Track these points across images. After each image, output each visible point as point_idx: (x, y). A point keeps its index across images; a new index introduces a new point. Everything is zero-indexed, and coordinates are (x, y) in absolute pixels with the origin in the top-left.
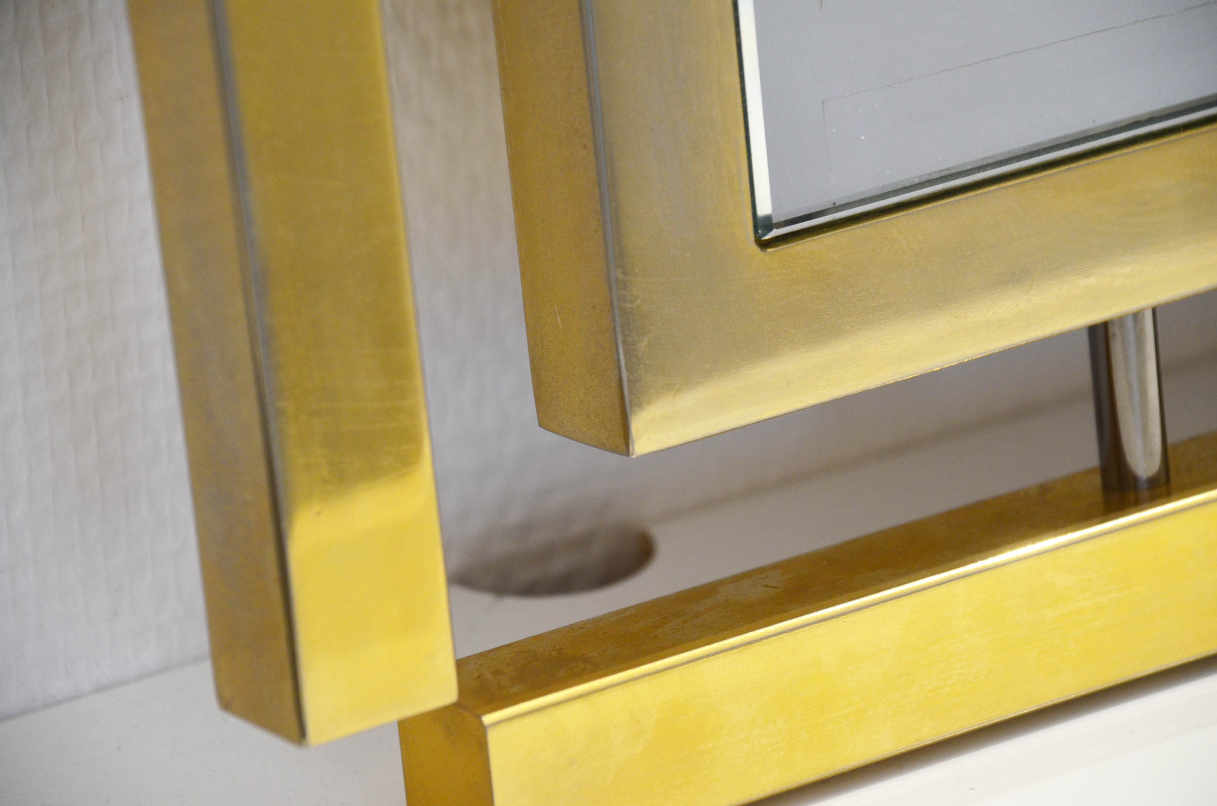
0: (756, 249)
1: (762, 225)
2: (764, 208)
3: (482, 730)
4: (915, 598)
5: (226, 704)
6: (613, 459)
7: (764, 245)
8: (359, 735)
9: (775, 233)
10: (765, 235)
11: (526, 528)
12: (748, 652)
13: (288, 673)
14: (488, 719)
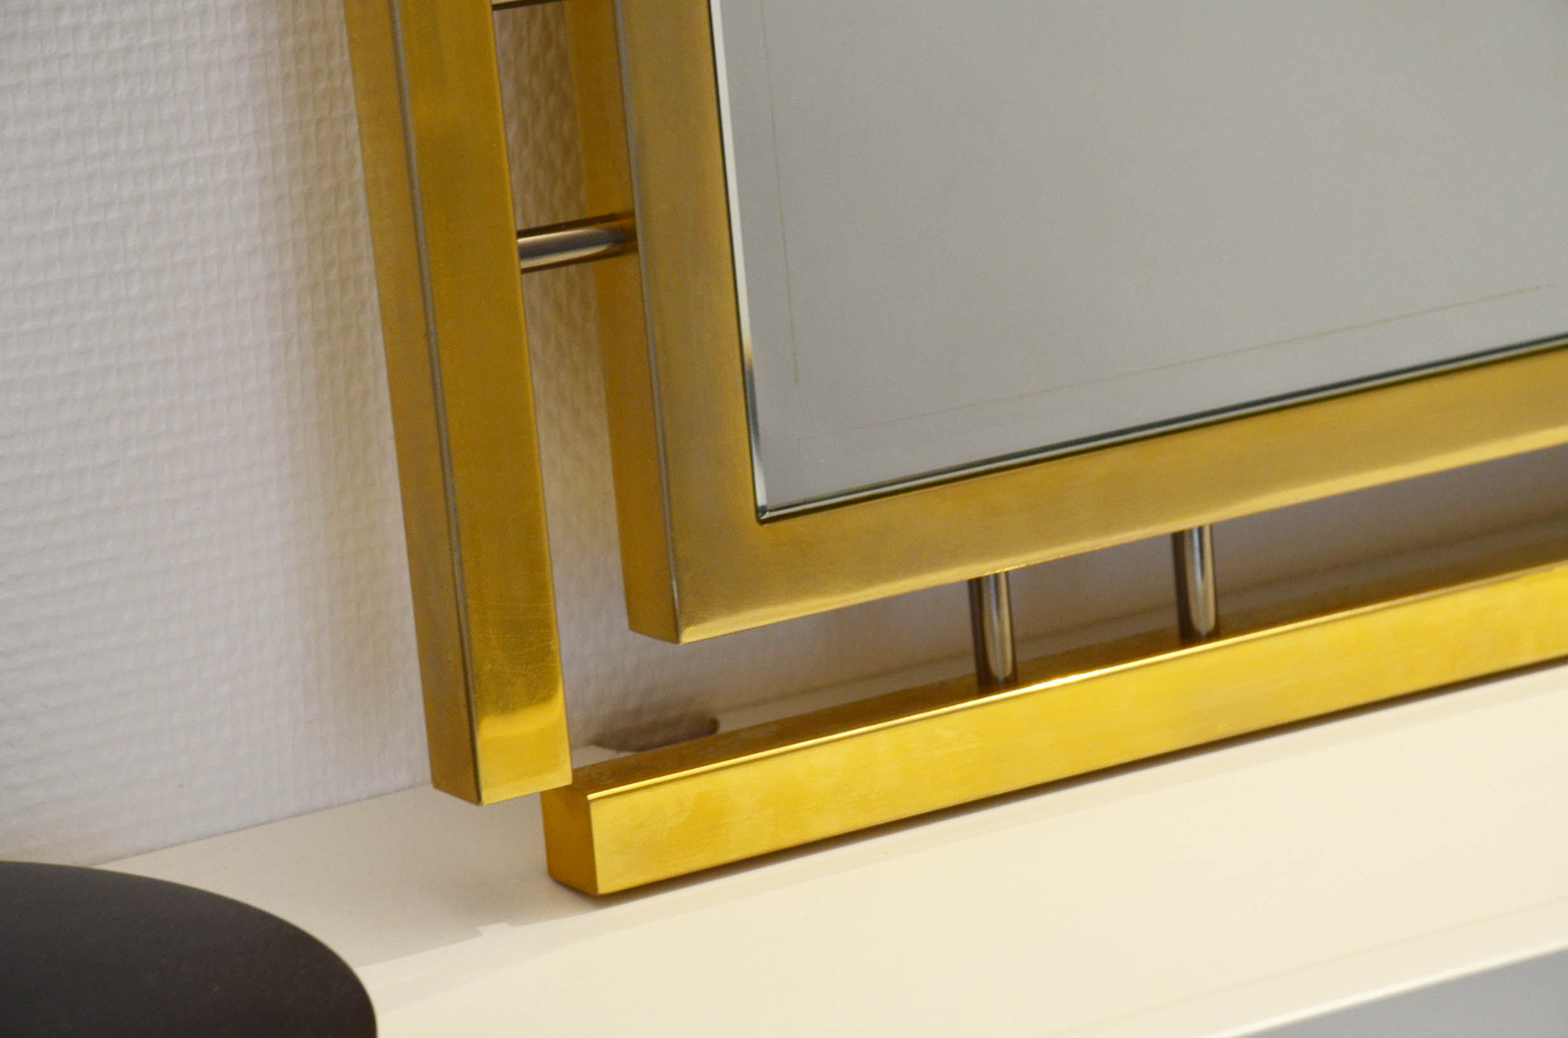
0: (756, 525)
1: (760, 511)
2: (762, 501)
3: (588, 803)
4: (855, 740)
5: (437, 785)
6: (669, 647)
7: (763, 522)
8: (512, 800)
9: (768, 515)
10: (761, 516)
11: (638, 712)
12: (751, 767)
13: (471, 765)
14: (591, 797)
